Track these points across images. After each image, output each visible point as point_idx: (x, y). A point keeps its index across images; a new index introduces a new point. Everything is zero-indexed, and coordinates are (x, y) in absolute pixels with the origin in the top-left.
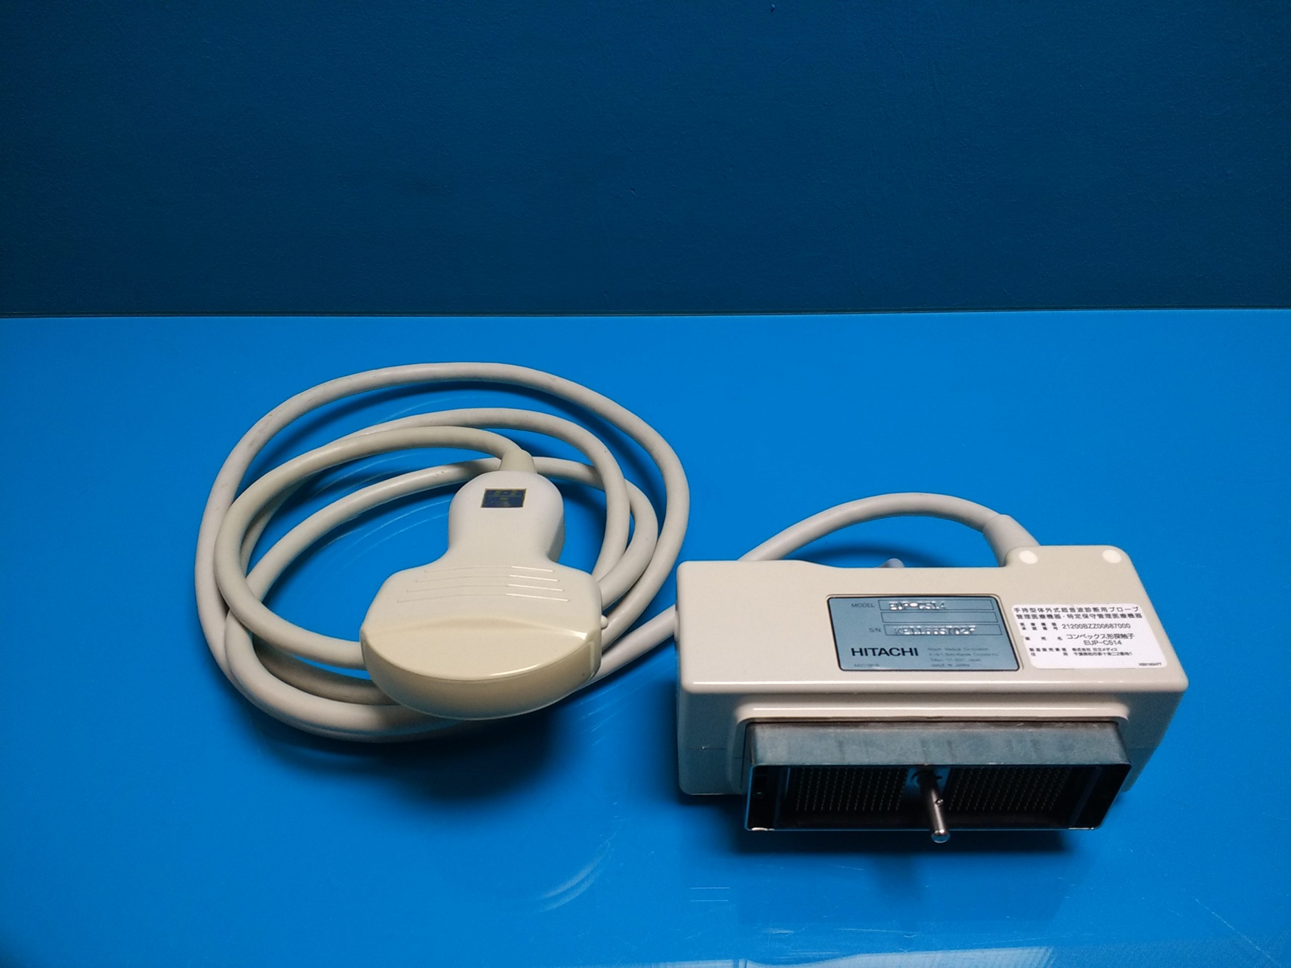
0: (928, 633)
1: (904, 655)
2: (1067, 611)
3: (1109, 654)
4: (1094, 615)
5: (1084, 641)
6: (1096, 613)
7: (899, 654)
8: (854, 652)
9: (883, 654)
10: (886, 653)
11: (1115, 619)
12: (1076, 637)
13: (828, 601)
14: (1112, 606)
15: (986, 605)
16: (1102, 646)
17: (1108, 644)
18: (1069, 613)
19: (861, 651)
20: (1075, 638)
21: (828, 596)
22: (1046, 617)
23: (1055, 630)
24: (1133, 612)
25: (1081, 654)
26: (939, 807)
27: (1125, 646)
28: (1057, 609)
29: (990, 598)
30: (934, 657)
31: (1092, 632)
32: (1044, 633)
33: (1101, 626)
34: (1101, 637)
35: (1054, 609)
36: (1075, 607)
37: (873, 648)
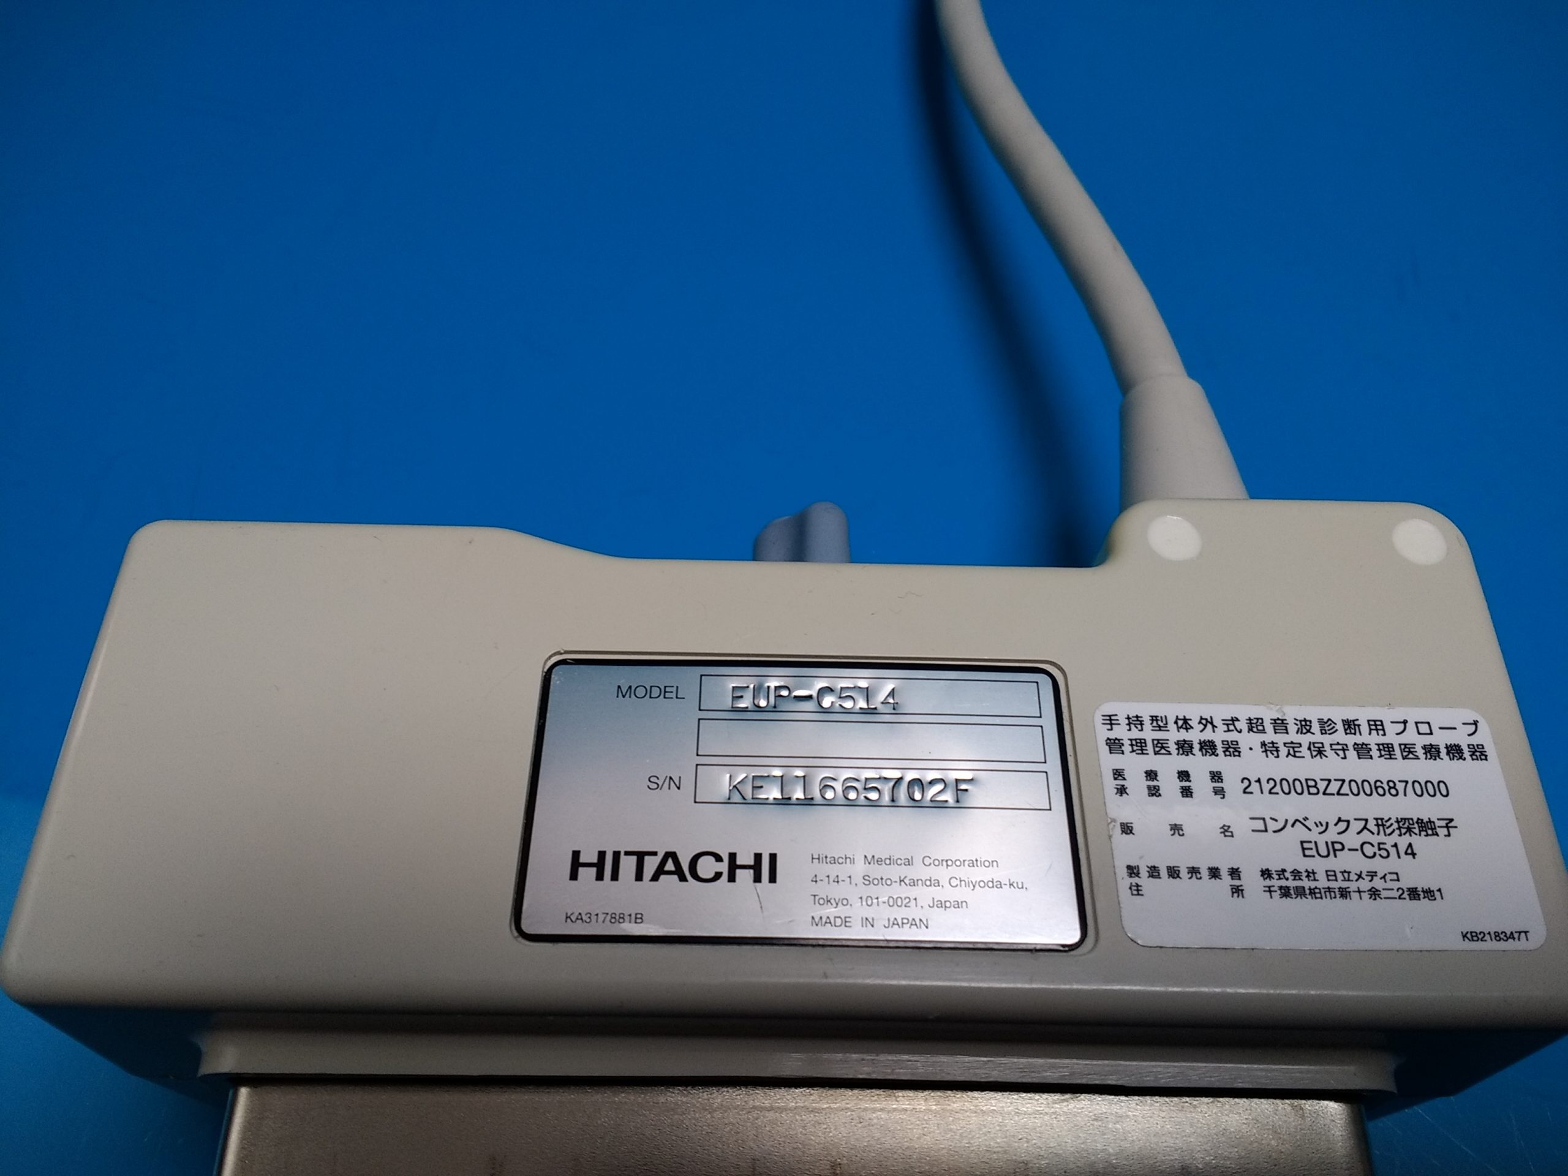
2: (1263, 731)
3: (1374, 893)
4: (1345, 748)
5: (1302, 843)
6: (1350, 740)
7: (718, 876)
8: (576, 866)
9: (670, 873)
10: (679, 872)
11: (1406, 762)
12: (1280, 825)
14: (1402, 713)
15: (1024, 696)
16: (1356, 863)
17: (1374, 855)
18: (1270, 736)
19: (600, 864)
20: (1275, 831)
22: (1196, 748)
23: (1218, 798)
24: (1461, 738)
25: (1285, 892)
27: (1427, 862)
28: (1234, 720)
29: (1035, 676)
31: (1330, 808)
32: (1181, 810)
33: (1360, 788)
34: (1354, 827)
35: (1225, 721)
36: (1291, 714)
37: (640, 848)
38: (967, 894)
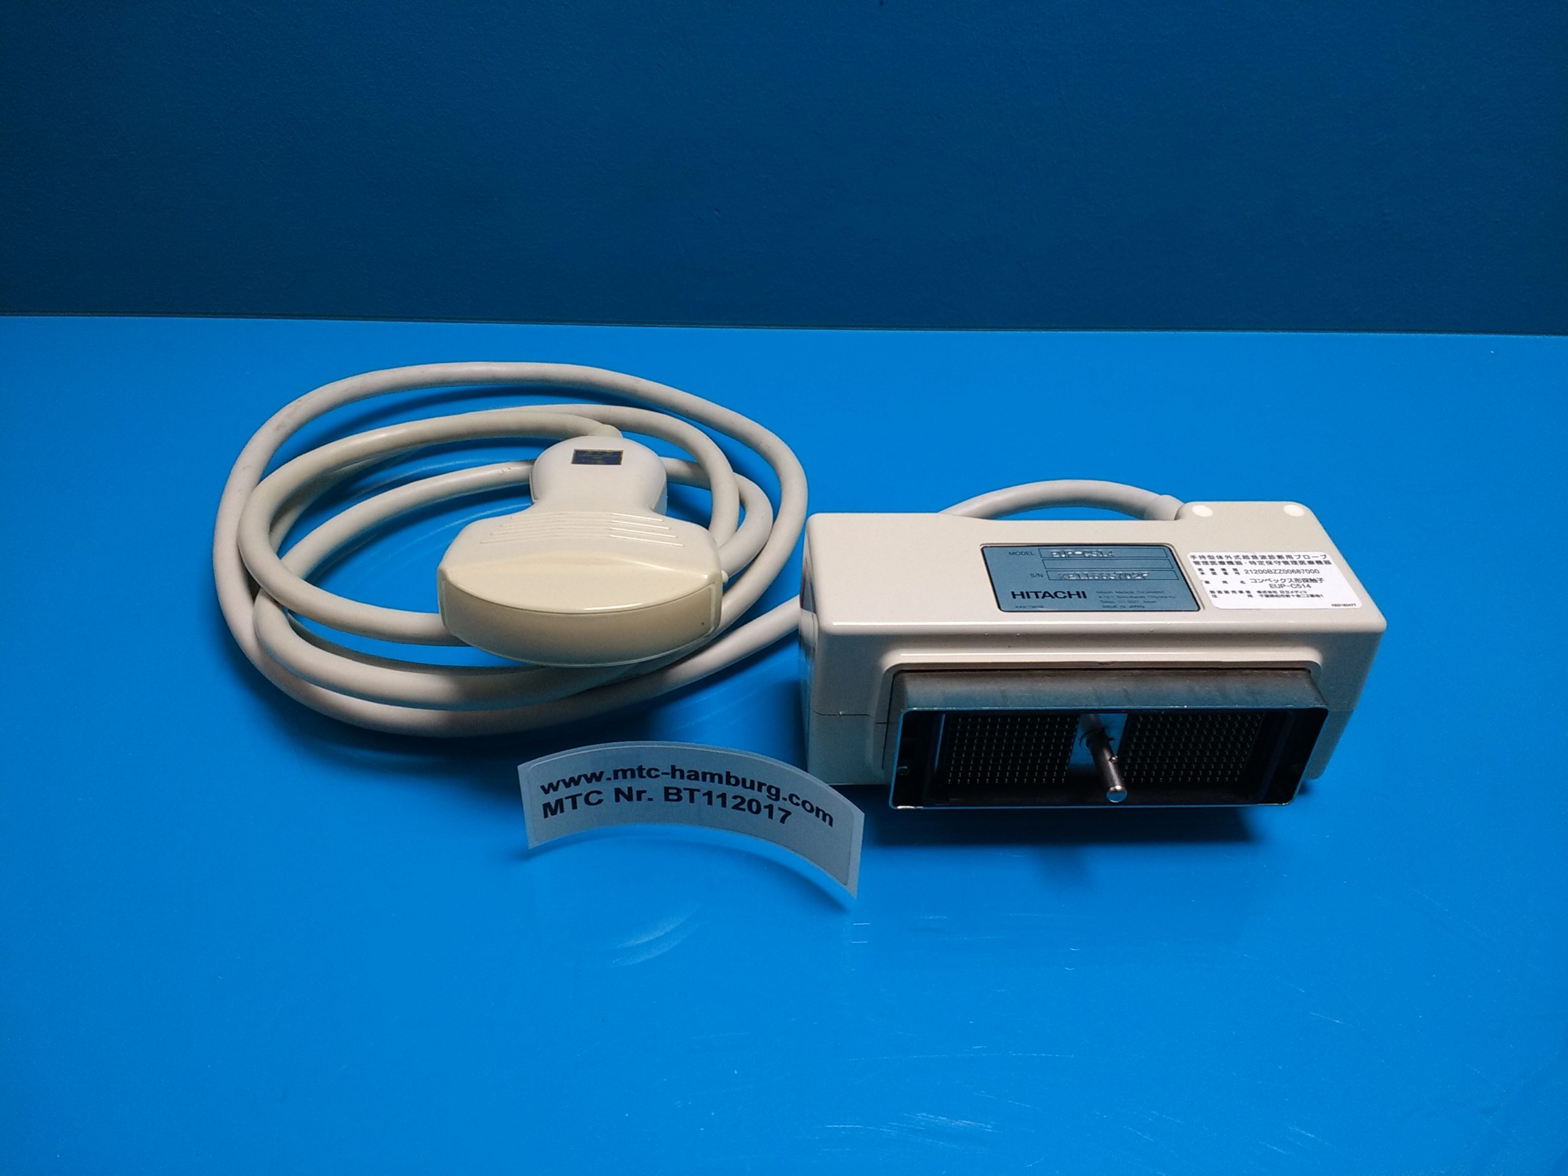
0: (1096, 578)
1: (1070, 597)
2: (1249, 559)
3: (1298, 596)
4: (1279, 562)
5: (1270, 585)
6: (1281, 560)
8: (1014, 596)
9: (1047, 596)
10: (1050, 596)
11: (1302, 565)
12: (1261, 580)
13: (982, 550)
14: (1298, 554)
15: (1160, 553)
16: (1290, 589)
17: (1296, 587)
18: (1251, 560)
19: (1022, 594)
20: (1260, 582)
21: (981, 545)
23: (1237, 575)
24: (1321, 559)
25: (1267, 596)
26: (1114, 764)
27: (1315, 588)
28: (1238, 556)
29: (1162, 547)
30: (1103, 599)
31: (1278, 577)
32: (1225, 578)
33: (1287, 572)
34: (1288, 581)
35: (1234, 556)
36: (1258, 554)
37: (1036, 591)
38: (1154, 599)
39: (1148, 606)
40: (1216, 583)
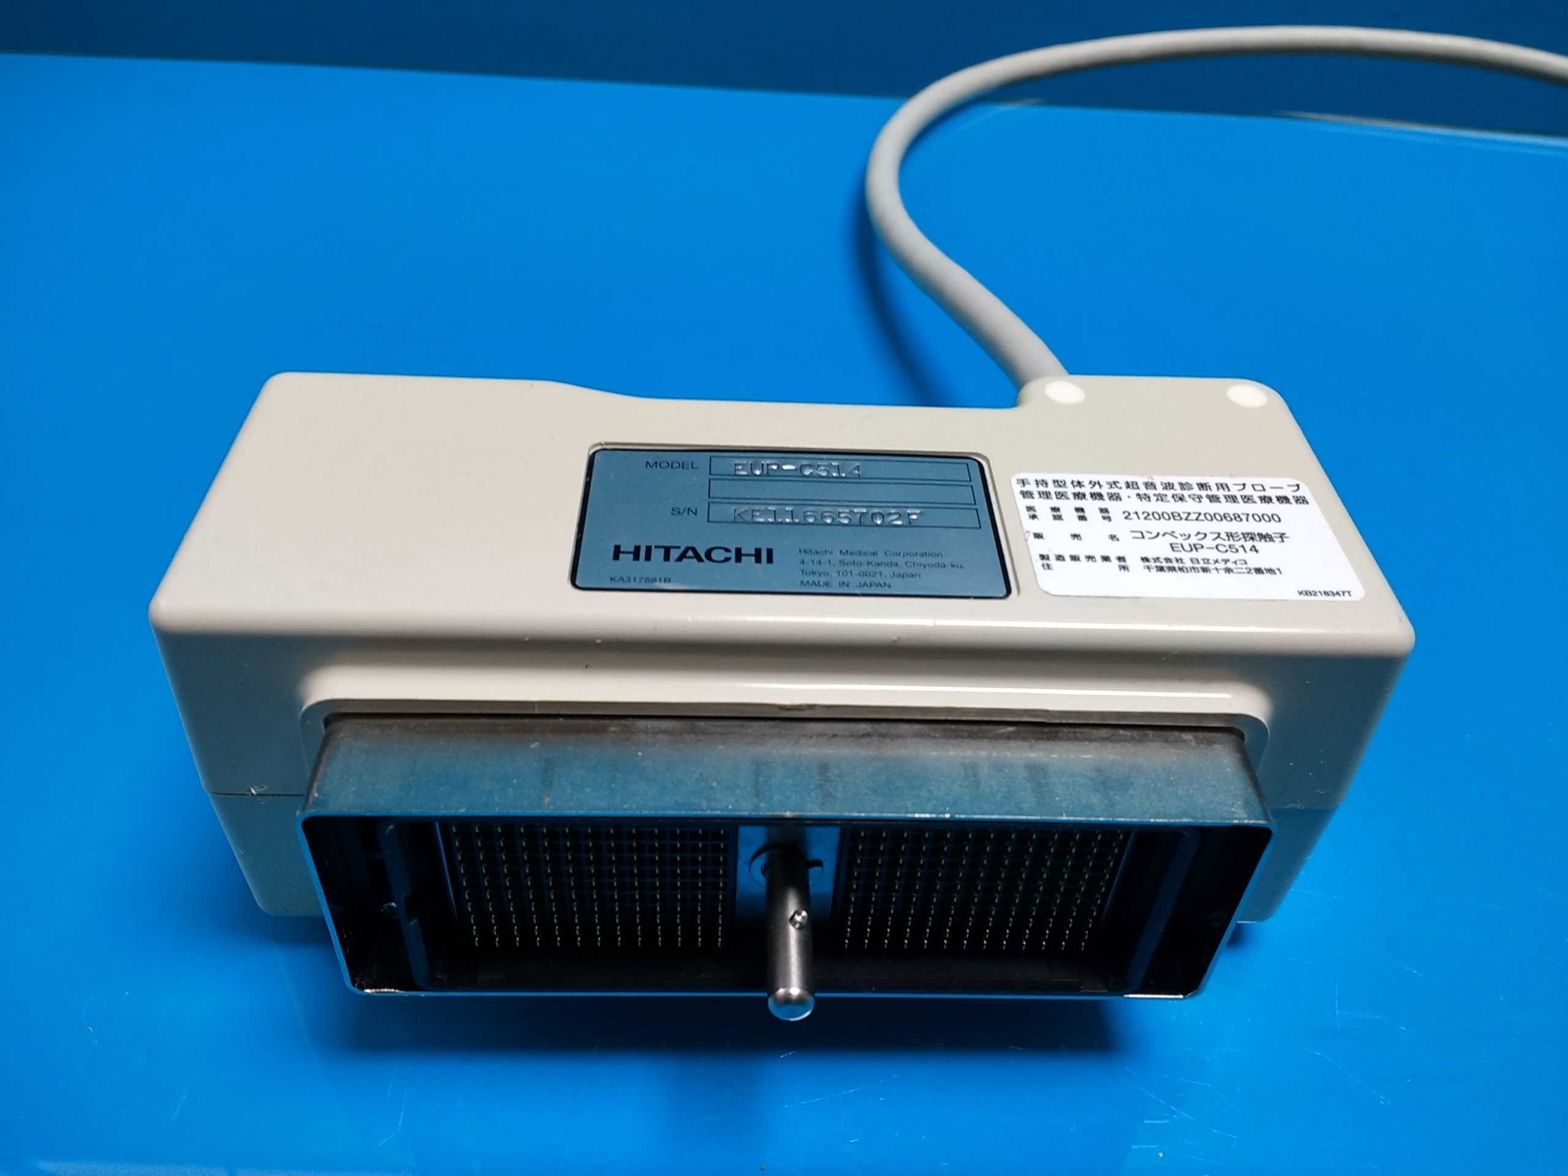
0: (808, 518)
2: (1138, 488)
3: (1228, 570)
4: (1200, 497)
5: (1171, 545)
6: (1203, 493)
7: (727, 559)
8: (617, 554)
9: (690, 557)
10: (697, 557)
11: (1247, 505)
12: (1155, 534)
13: (588, 455)
15: (959, 471)
16: (1213, 555)
17: (1227, 551)
18: (1143, 490)
19: (636, 552)
20: (1150, 538)
21: (589, 445)
22: (1088, 496)
23: (1106, 521)
24: (1289, 493)
25: (1161, 569)
27: (1267, 554)
28: (1116, 482)
29: (964, 461)
30: (809, 567)
31: (1191, 527)
32: (1079, 527)
33: (1213, 517)
34: (1210, 537)
35: (1108, 483)
36: (1158, 480)
37: (667, 544)
38: (920, 570)
39: (897, 586)
40: (1057, 538)
